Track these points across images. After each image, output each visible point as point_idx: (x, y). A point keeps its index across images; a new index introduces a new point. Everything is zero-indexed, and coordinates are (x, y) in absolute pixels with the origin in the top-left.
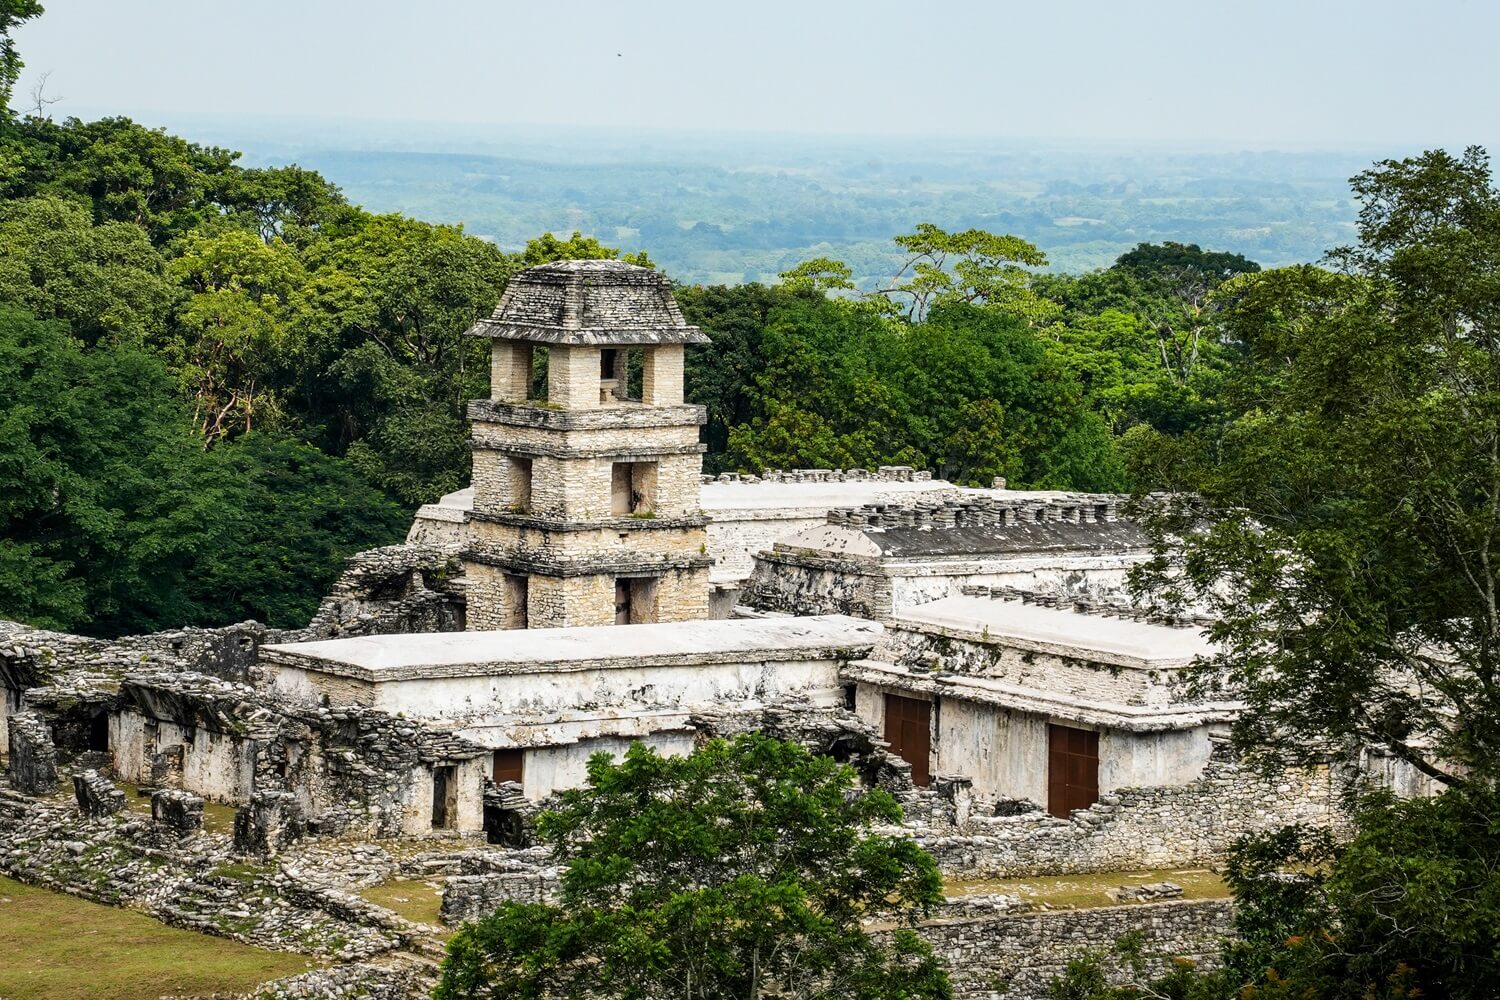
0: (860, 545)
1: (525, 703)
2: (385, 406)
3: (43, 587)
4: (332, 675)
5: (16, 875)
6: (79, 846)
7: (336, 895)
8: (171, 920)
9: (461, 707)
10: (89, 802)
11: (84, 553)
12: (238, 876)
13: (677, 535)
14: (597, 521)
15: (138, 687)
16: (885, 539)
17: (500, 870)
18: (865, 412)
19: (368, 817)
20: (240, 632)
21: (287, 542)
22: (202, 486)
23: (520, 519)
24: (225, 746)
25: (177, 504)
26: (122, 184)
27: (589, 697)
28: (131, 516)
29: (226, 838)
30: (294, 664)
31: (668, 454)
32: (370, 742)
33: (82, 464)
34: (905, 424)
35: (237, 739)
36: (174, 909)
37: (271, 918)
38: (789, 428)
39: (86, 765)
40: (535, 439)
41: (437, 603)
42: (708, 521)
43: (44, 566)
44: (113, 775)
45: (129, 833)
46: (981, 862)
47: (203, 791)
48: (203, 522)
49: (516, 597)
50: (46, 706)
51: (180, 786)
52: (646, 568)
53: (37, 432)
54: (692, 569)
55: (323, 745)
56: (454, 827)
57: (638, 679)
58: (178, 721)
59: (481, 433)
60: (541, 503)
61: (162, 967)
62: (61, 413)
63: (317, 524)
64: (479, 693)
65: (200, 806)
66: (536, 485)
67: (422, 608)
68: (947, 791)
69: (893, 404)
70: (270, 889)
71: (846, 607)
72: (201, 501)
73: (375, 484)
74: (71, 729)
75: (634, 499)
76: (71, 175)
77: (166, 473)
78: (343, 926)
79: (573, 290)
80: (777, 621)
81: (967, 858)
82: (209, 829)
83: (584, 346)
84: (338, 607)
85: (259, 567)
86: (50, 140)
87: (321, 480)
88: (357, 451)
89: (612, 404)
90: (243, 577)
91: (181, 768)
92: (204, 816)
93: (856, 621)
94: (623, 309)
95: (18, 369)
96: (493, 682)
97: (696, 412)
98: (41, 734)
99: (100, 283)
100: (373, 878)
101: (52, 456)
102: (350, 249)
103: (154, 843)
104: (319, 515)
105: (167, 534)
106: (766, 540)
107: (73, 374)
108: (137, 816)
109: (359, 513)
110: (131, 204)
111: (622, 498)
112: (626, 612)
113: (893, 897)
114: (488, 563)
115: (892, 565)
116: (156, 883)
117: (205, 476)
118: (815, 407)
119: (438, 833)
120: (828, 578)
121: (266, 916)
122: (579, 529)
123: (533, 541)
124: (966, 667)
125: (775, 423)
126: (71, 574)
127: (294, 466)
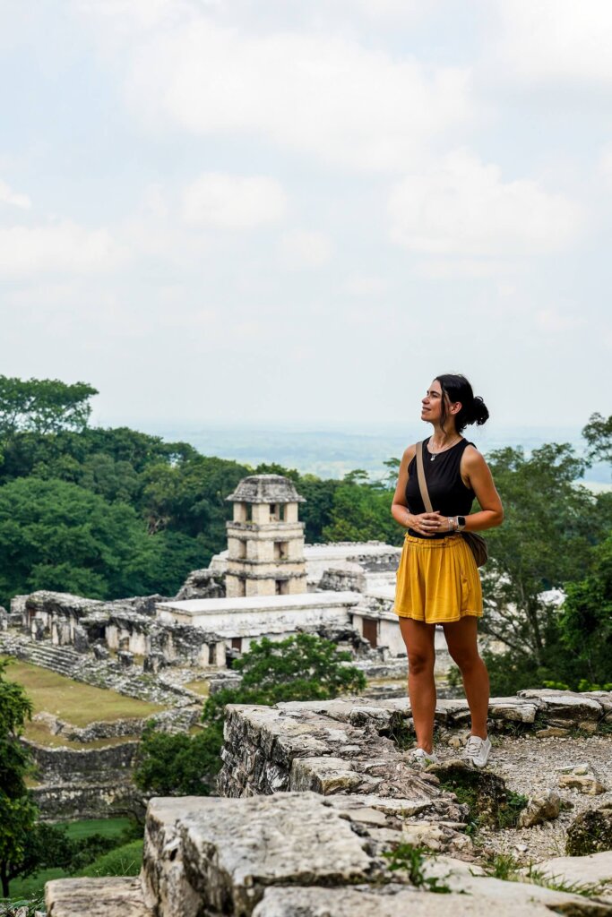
0: (356, 568)
1: (242, 622)
2: (209, 520)
3: (94, 583)
4: (178, 613)
5: (75, 679)
6: (95, 670)
7: (175, 686)
8: (123, 694)
9: (220, 623)
10: (99, 656)
11: (108, 571)
12: (144, 680)
13: (296, 566)
14: (268, 561)
15: (114, 618)
16: (365, 567)
17: (229, 678)
18: (368, 522)
19: (187, 660)
20: (153, 599)
21: (177, 567)
22: (146, 549)
23: (243, 560)
24: (142, 636)
25: (138, 555)
26: (124, 448)
27: (263, 620)
28: (123, 559)
29: (141, 667)
30: (166, 609)
31: (292, 538)
32: (188, 636)
33: (106, 542)
34: (381, 526)
35: (146, 634)
36: (124, 691)
37: (155, 693)
38: (343, 527)
39: (98, 643)
40: (248, 534)
41: (218, 588)
42: (305, 561)
43: (94, 576)
44: (107, 647)
45: (111, 666)
46: (390, 674)
47: (135, 652)
48: (146, 561)
49: (242, 587)
50: (86, 624)
51: (128, 650)
52: (286, 577)
53: (93, 532)
54: (301, 576)
55: (173, 637)
56: (215, 663)
57: (280, 614)
58: (127, 629)
59: (230, 532)
60: (250, 556)
61: (118, 709)
62: (101, 526)
63: (187, 561)
64: (226, 619)
65: (133, 657)
66: (248, 549)
67: (213, 590)
68: (381, 651)
69: (377, 519)
70: (155, 684)
71: (352, 589)
72: (146, 554)
73: (206, 547)
74: (94, 631)
75: (282, 553)
76: (108, 446)
77: (135, 545)
78: (177, 697)
79: (260, 485)
80: (329, 593)
81: (385, 672)
82: (136, 664)
83: (263, 503)
84: (186, 590)
85: (167, 575)
86: (102, 434)
87: (188, 546)
88: (200, 537)
89: (274, 522)
90: (162, 579)
91: (128, 644)
92: (134, 660)
93: (355, 593)
94: (277, 491)
95: (87, 511)
96: (231, 615)
97: (302, 525)
98: (83, 633)
99: (116, 482)
100: (188, 680)
101: (98, 540)
102: (199, 469)
103: (118, 669)
104: (187, 558)
105: (135, 565)
106: (326, 567)
107: (105, 512)
108: (114, 660)
109: (201, 557)
110: (128, 455)
111: (277, 553)
112: (279, 591)
113: (350, 687)
114: (233, 575)
115: (368, 575)
116: (119, 682)
117: (148, 545)
118: (351, 520)
119: (210, 666)
120: (346, 579)
121: (153, 693)
122: (262, 564)
123: (248, 568)
124: (389, 609)
125: (337, 526)
126: (103, 579)
127: (179, 541)
